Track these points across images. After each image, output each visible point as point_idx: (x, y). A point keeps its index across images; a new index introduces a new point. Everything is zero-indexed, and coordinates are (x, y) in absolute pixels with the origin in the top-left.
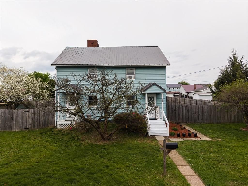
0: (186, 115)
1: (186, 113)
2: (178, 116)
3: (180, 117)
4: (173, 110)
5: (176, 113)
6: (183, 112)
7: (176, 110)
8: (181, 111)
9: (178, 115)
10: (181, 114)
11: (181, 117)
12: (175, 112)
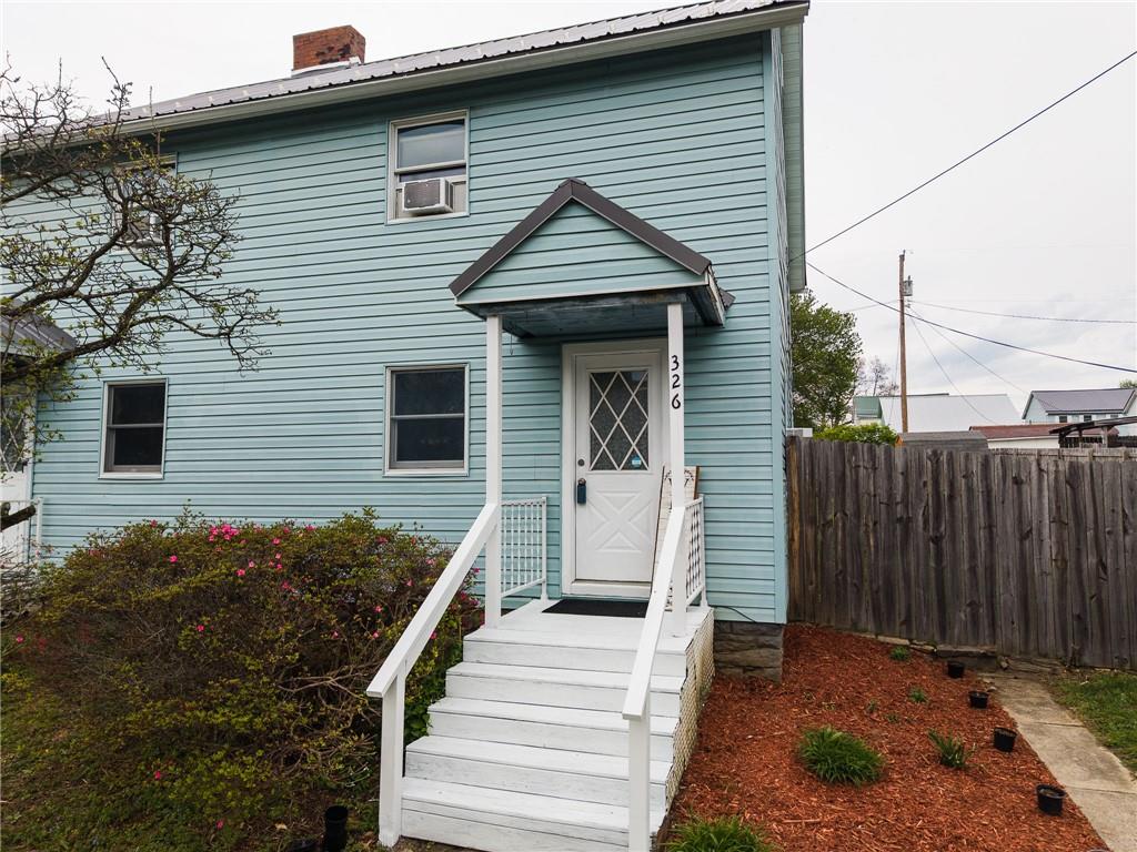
0: (1071, 575)
1: (1070, 555)
2: (965, 578)
3: (991, 596)
4: (906, 523)
5: (946, 545)
6: (1025, 536)
7: (938, 517)
8: (998, 530)
9: (973, 569)
10: (1006, 559)
11: (1007, 594)
12: (937, 540)
